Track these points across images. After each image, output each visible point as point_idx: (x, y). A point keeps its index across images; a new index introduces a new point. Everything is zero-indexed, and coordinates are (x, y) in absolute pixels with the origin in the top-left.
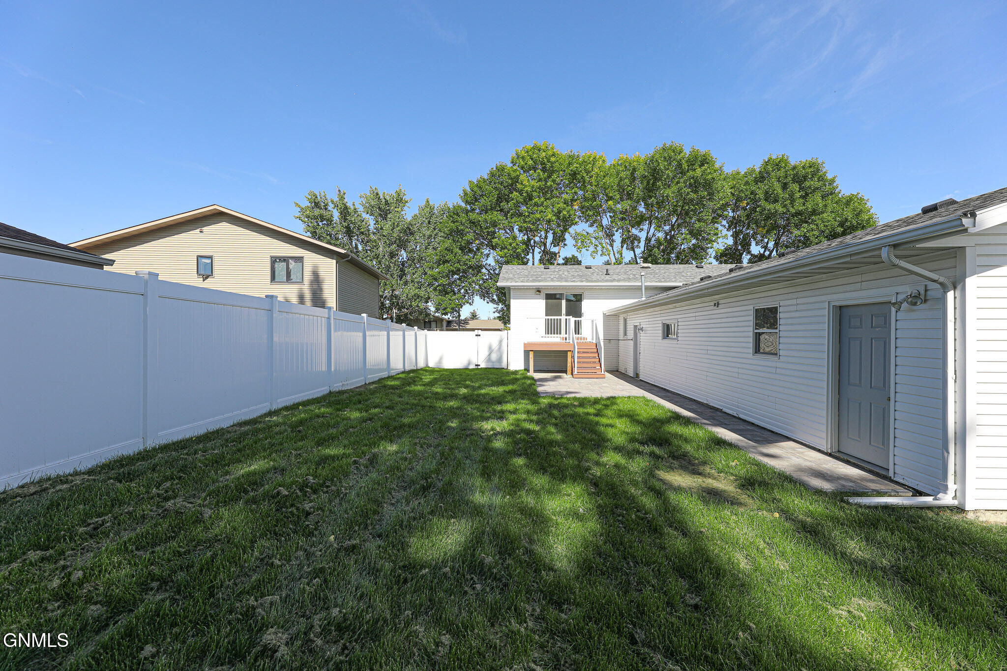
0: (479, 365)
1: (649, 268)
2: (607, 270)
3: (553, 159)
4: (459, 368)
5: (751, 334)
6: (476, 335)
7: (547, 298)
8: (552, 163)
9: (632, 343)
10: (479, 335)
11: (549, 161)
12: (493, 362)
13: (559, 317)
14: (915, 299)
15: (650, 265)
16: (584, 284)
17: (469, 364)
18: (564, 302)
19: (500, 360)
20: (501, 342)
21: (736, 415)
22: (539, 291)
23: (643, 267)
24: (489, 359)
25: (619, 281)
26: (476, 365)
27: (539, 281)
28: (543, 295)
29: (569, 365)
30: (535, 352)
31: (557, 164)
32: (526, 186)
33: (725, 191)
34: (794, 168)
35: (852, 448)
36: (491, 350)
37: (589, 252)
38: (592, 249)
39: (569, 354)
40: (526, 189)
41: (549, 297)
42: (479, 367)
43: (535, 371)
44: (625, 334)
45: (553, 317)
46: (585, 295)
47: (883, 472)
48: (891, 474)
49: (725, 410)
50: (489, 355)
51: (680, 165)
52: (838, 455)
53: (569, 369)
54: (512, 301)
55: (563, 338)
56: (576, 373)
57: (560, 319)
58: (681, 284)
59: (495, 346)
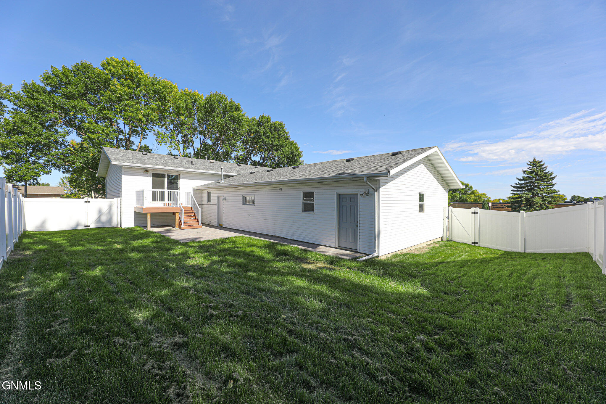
0: (89, 226)
1: (214, 162)
2: (192, 161)
3: (140, 76)
4: (67, 229)
5: (301, 203)
6: (86, 202)
7: (153, 177)
8: (140, 79)
9: (216, 207)
10: (89, 202)
11: (137, 76)
12: (103, 223)
13: (163, 190)
14: (367, 194)
15: (214, 161)
16: (181, 169)
17: (78, 225)
18: (166, 180)
19: (110, 220)
20: (110, 207)
21: (292, 239)
22: (148, 171)
23: (210, 162)
24: (99, 220)
25: (199, 169)
26: (85, 226)
27: (145, 164)
28: (150, 173)
29: (177, 221)
30: (153, 215)
31: (143, 80)
32: (118, 89)
33: (245, 127)
34: (274, 124)
35: (343, 245)
36: (100, 213)
37: (166, 146)
38: (168, 144)
39: (177, 214)
40: (119, 92)
41: (154, 175)
42: (88, 227)
43: (152, 227)
44: (209, 201)
45: (159, 190)
46: (181, 176)
47: (356, 251)
48: (358, 251)
49: (285, 237)
50: (99, 217)
51: (225, 108)
52: (339, 248)
53: (177, 224)
54: (123, 177)
55: (166, 204)
56: (183, 226)
57: (164, 192)
58: (236, 174)
59: (105, 209)
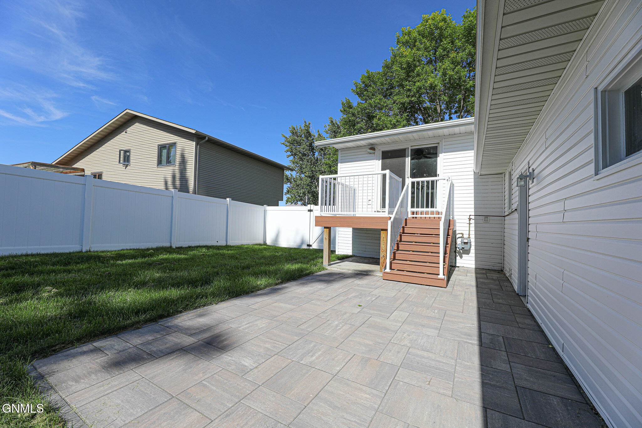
6: (309, 210)
7: (383, 158)
9: (517, 218)
10: (312, 210)
17: (302, 243)
18: (408, 160)
22: (374, 149)
26: (308, 246)
28: (379, 153)
29: (383, 254)
41: (386, 155)
42: (311, 248)
46: (443, 145)
50: (322, 233)
56: (387, 269)
